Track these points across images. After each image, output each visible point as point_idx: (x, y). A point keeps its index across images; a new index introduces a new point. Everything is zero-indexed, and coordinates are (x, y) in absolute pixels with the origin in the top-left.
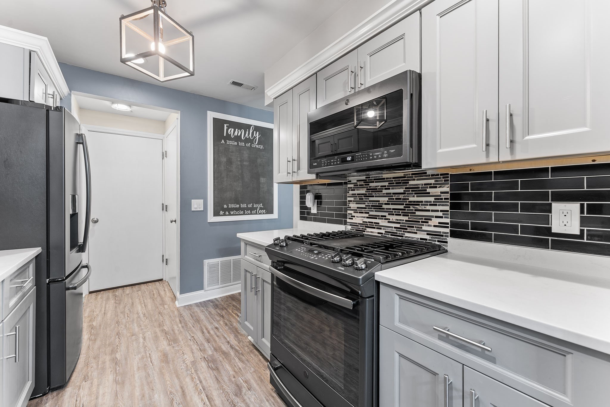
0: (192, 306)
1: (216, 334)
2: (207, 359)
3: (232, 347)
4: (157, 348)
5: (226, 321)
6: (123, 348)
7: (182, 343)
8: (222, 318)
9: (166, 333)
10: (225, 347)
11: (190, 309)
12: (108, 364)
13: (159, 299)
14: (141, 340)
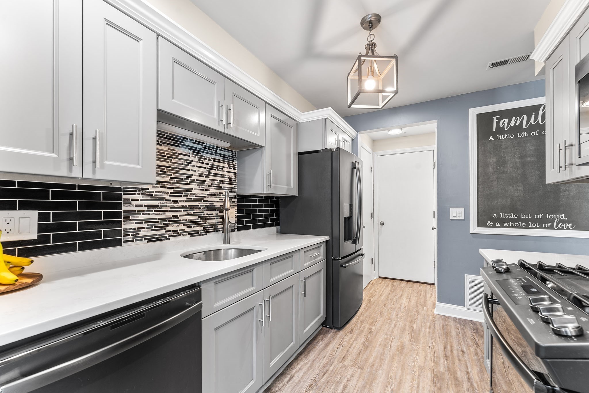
0: (449, 318)
1: (458, 356)
2: (435, 373)
3: (469, 379)
4: (400, 338)
5: (479, 351)
6: (379, 324)
7: (421, 346)
8: (475, 345)
9: (412, 330)
10: (461, 375)
11: (445, 321)
12: (366, 329)
13: (423, 300)
14: (393, 326)
